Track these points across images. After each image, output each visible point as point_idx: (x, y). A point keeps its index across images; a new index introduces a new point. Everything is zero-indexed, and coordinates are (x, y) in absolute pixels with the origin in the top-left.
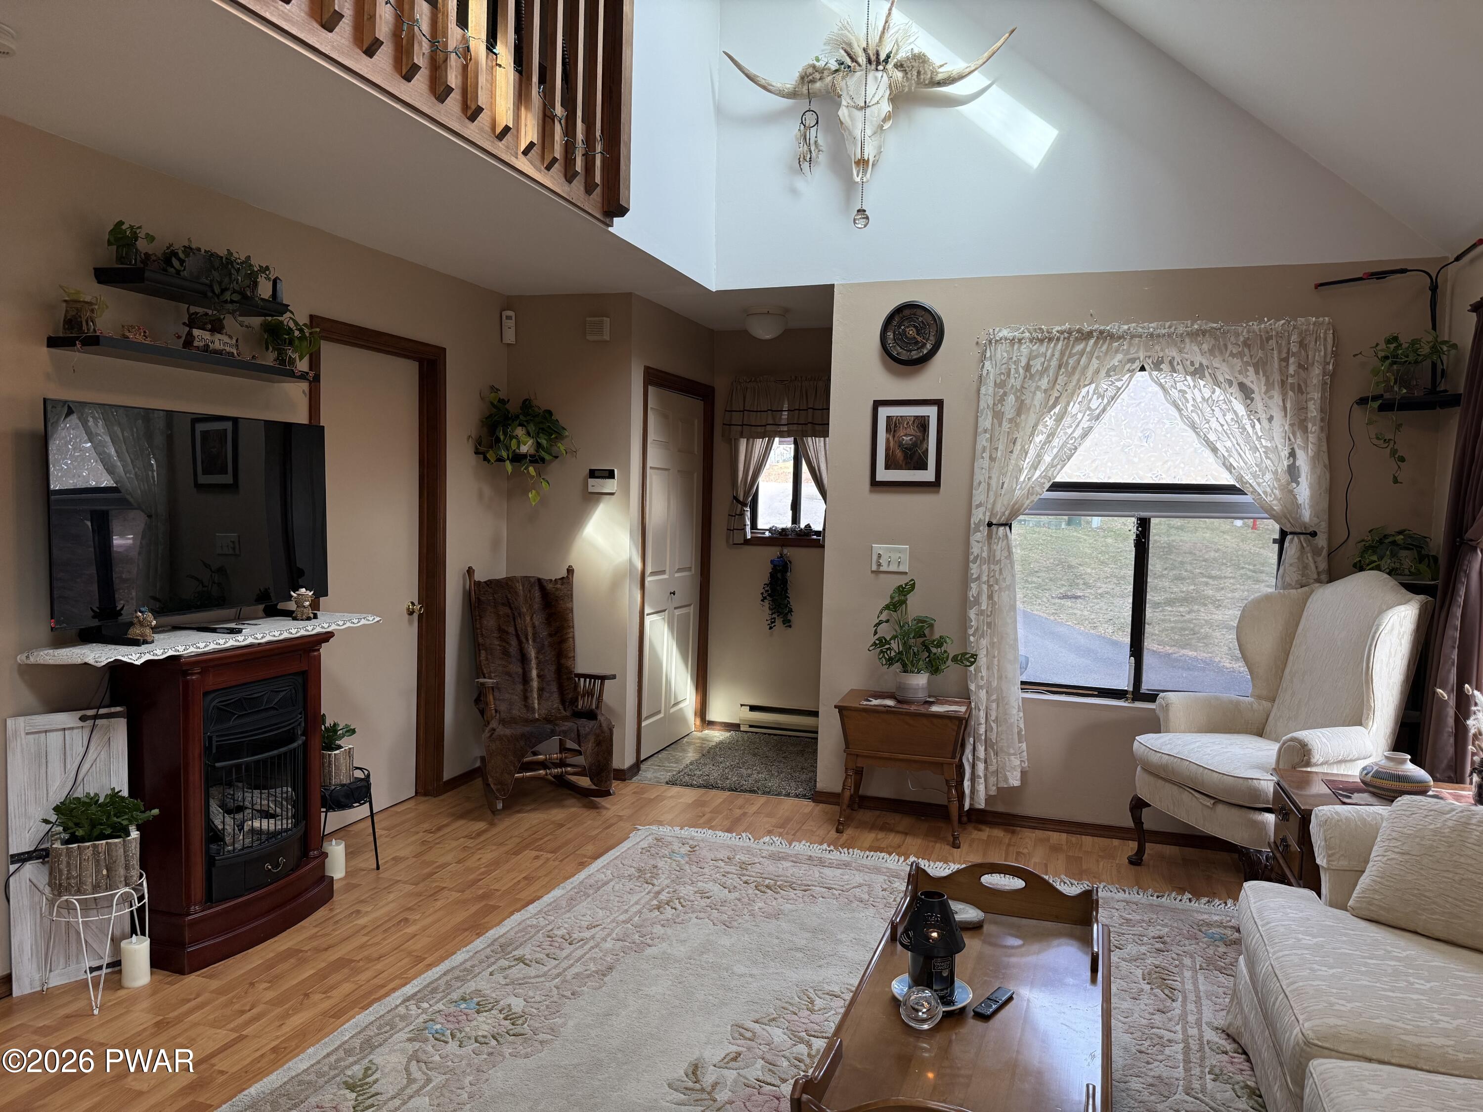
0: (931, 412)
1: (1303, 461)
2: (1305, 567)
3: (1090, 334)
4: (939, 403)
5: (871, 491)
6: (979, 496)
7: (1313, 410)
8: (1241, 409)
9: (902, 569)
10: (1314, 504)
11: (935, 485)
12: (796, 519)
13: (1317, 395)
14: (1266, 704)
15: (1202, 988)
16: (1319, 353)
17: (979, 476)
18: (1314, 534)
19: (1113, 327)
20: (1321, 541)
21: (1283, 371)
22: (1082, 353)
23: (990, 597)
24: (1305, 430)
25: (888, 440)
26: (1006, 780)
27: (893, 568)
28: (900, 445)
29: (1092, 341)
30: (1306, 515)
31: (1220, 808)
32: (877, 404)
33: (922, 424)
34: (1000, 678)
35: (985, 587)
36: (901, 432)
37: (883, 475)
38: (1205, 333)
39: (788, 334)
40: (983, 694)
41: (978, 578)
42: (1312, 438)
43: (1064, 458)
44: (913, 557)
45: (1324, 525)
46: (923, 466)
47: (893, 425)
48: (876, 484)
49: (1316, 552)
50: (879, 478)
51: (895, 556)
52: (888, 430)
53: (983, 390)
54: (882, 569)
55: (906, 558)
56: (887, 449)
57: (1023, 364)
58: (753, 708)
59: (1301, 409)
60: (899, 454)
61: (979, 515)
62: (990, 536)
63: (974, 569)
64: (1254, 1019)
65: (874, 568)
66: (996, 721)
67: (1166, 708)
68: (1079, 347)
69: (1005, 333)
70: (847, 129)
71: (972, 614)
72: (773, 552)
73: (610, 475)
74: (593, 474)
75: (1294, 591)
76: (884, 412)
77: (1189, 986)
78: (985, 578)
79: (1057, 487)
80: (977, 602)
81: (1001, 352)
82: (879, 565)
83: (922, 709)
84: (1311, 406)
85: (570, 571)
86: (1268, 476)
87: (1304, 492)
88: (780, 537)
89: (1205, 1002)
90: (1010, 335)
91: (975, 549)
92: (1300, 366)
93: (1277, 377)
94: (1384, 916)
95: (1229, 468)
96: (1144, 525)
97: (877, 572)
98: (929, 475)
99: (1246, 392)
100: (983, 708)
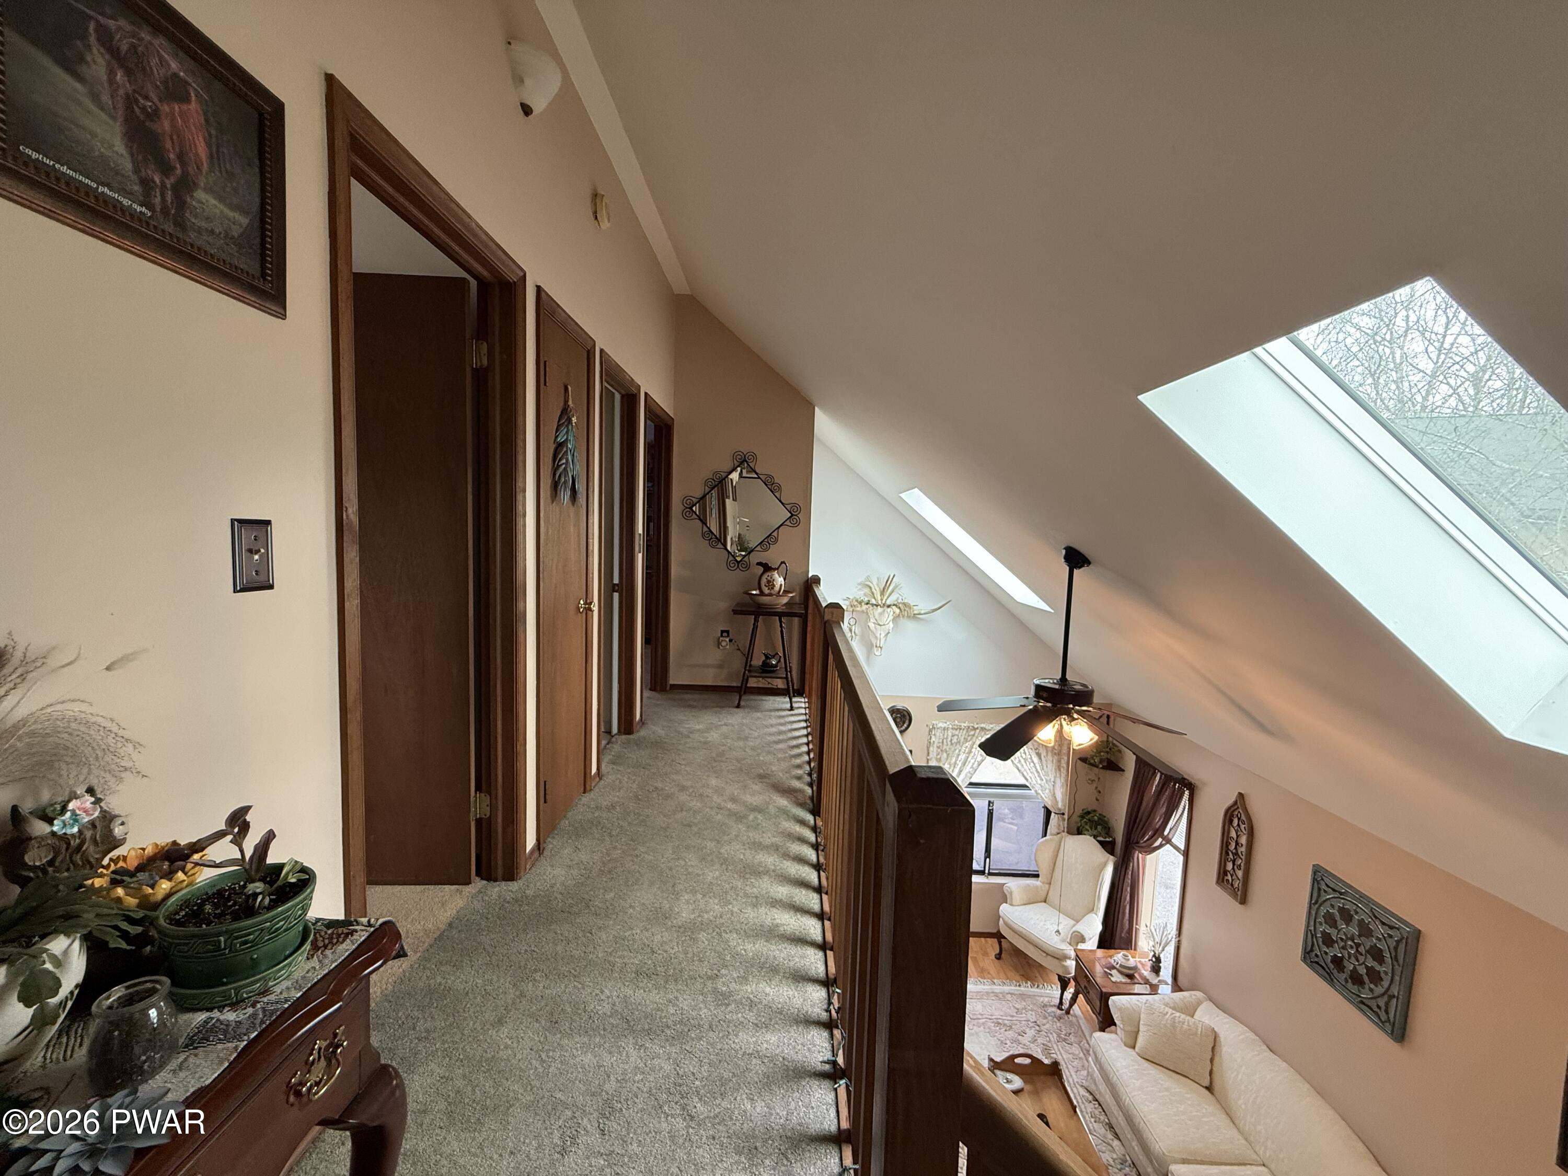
1: (1058, 783)
2: (1059, 825)
3: (977, 728)
8: (1036, 760)
10: (1063, 800)
13: (1065, 758)
14: (1047, 886)
18: (1063, 814)
20: (1066, 817)
22: (974, 735)
24: (1060, 770)
29: (978, 731)
30: (1060, 805)
42: (1063, 775)
45: (1067, 810)
49: (1064, 820)
53: (931, 749)
57: (949, 739)
59: (1059, 761)
67: (1011, 892)
68: (972, 733)
69: (941, 725)
75: (1054, 837)
81: (939, 733)
84: (1063, 761)
86: (1047, 791)
87: (1059, 794)
90: (943, 726)
94: (1154, 1060)
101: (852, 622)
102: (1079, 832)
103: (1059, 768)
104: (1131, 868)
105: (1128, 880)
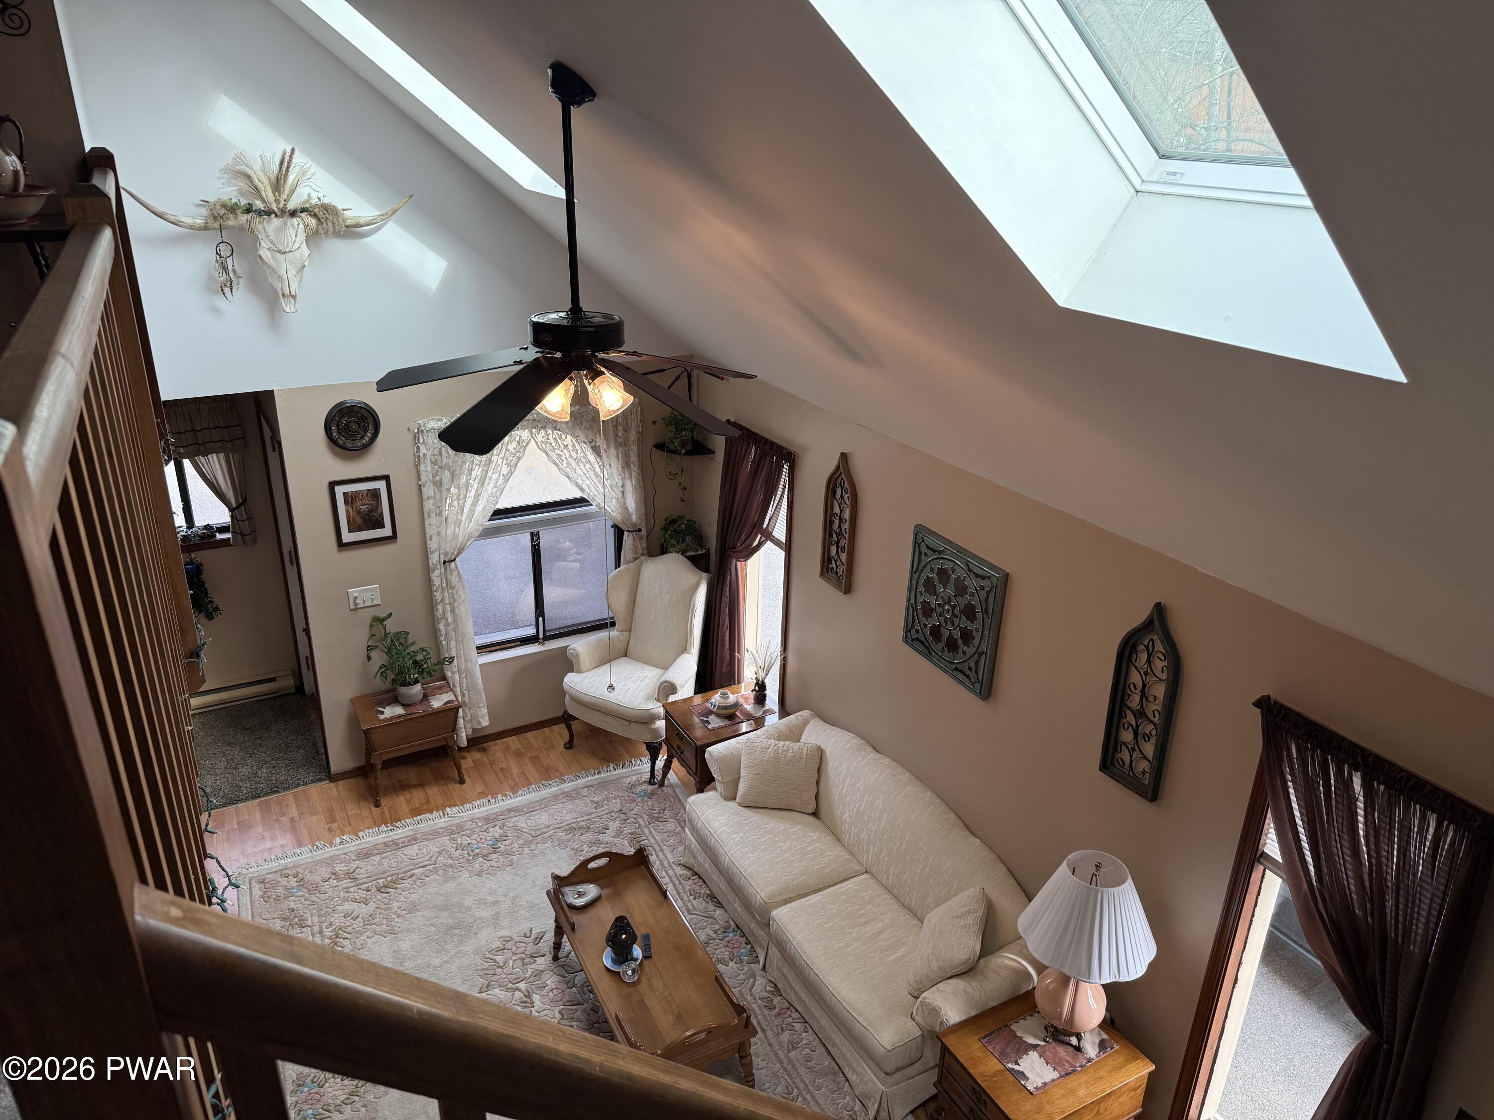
0: (381, 485)
1: (629, 487)
2: (636, 547)
4: (386, 478)
5: (339, 551)
6: (433, 545)
7: (634, 458)
8: (592, 457)
9: (375, 603)
10: (637, 511)
11: (394, 537)
13: (635, 448)
14: (626, 634)
16: (634, 422)
17: (430, 531)
18: (640, 530)
20: (644, 532)
21: (617, 436)
23: (453, 611)
24: (629, 467)
25: (347, 511)
26: (480, 723)
27: (368, 604)
28: (359, 512)
30: (634, 518)
31: (632, 724)
32: (332, 485)
33: (375, 494)
34: (466, 661)
35: (448, 607)
36: (358, 503)
37: (347, 537)
40: (457, 676)
41: (442, 600)
42: (634, 474)
44: (382, 591)
45: (644, 523)
46: (382, 526)
47: (350, 499)
48: (341, 545)
49: (641, 538)
50: (345, 540)
51: (369, 595)
52: (346, 502)
53: (422, 467)
54: (359, 606)
55: (377, 594)
56: (348, 518)
59: (627, 455)
60: (358, 519)
61: (434, 558)
62: (445, 569)
63: (438, 596)
65: (352, 607)
66: (468, 689)
67: (577, 656)
69: (432, 423)
70: (269, 267)
71: (441, 626)
75: (631, 564)
76: (340, 490)
77: (652, 841)
78: (447, 601)
80: (444, 617)
81: (431, 439)
82: (356, 604)
84: (632, 454)
86: (614, 502)
87: (631, 503)
90: (437, 425)
91: (437, 582)
92: (625, 430)
93: (612, 438)
94: (749, 803)
97: (355, 610)
98: (387, 531)
99: (596, 450)
100: (458, 685)
101: (225, 250)
102: (664, 551)
103: (626, 465)
104: (728, 583)
105: (726, 599)
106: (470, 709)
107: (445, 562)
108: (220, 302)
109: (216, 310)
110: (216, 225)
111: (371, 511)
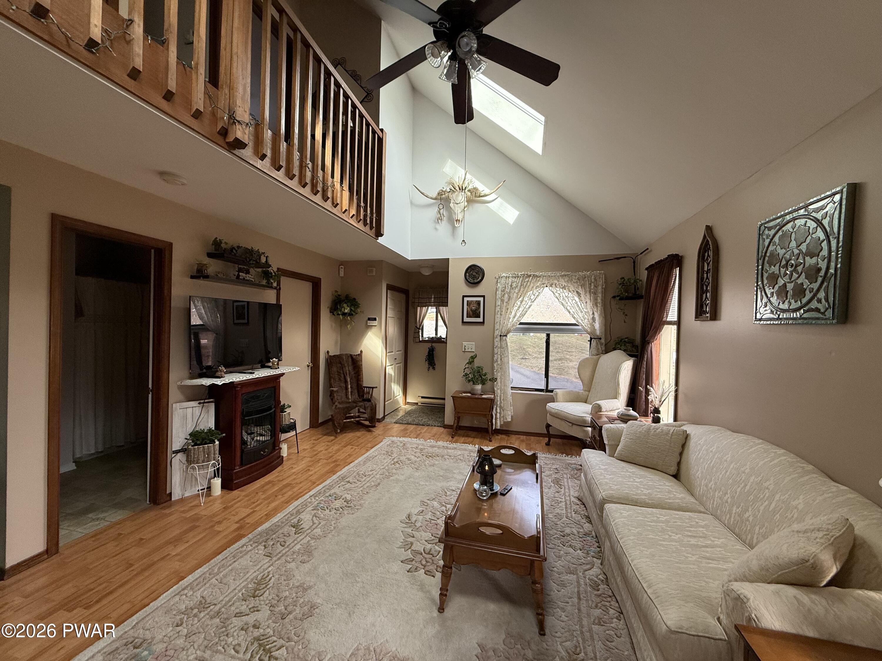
0: (481, 299)
1: (596, 316)
2: (598, 349)
3: (530, 276)
4: (484, 296)
5: (462, 325)
6: (497, 327)
7: (599, 300)
8: (577, 299)
9: (472, 350)
10: (600, 330)
11: (483, 323)
12: (436, 334)
13: (600, 295)
14: (587, 393)
15: (570, 484)
16: (601, 282)
17: (497, 320)
18: (600, 339)
19: (537, 274)
20: (603, 341)
21: (590, 288)
22: (528, 281)
23: (501, 359)
24: (597, 306)
25: (467, 308)
26: (506, 419)
27: (470, 350)
28: (471, 310)
29: (531, 278)
30: (598, 333)
31: (574, 426)
32: (463, 297)
33: (478, 303)
34: (504, 386)
35: (499, 356)
36: (472, 306)
37: (466, 319)
38: (565, 275)
39: (434, 273)
40: (499, 391)
41: (497, 353)
42: (599, 308)
43: (523, 315)
44: (476, 346)
45: (603, 336)
46: (479, 317)
47: (469, 303)
48: (463, 323)
49: (601, 344)
50: (464, 321)
51: (470, 346)
52: (467, 305)
53: (497, 292)
54: (466, 350)
55: (474, 347)
56: (467, 311)
57: (510, 284)
58: (422, 397)
59: (596, 299)
60: (471, 313)
61: (497, 333)
62: (501, 340)
63: (496, 350)
64: (587, 493)
65: (463, 350)
66: (503, 400)
67: (556, 394)
68: (527, 280)
69: (504, 275)
70: (453, 210)
71: (495, 365)
72: (429, 345)
73: (375, 319)
74: (369, 319)
75: (594, 357)
76: (466, 299)
77: (566, 484)
78: (499, 353)
79: (521, 324)
80: (497, 361)
81: (503, 281)
82: (465, 349)
83: (480, 397)
84: (599, 298)
85: (361, 352)
86: (586, 320)
87: (597, 326)
88: (432, 340)
89: (571, 489)
90: (505, 275)
91: (496, 344)
92: (595, 286)
93: (588, 289)
94: (625, 459)
95: (574, 318)
96: (548, 336)
97: (464, 352)
98: (480, 320)
99: (579, 294)
100: (499, 395)
101: (441, 207)
102: (614, 350)
103: (595, 303)
105: (643, 370)
106: (503, 411)
107: (501, 336)
108: (438, 226)
109: (436, 229)
110: (439, 198)
111: (476, 310)
